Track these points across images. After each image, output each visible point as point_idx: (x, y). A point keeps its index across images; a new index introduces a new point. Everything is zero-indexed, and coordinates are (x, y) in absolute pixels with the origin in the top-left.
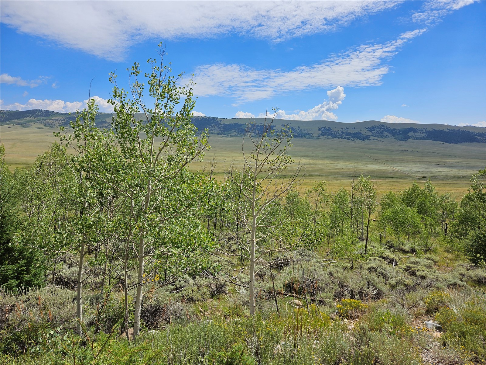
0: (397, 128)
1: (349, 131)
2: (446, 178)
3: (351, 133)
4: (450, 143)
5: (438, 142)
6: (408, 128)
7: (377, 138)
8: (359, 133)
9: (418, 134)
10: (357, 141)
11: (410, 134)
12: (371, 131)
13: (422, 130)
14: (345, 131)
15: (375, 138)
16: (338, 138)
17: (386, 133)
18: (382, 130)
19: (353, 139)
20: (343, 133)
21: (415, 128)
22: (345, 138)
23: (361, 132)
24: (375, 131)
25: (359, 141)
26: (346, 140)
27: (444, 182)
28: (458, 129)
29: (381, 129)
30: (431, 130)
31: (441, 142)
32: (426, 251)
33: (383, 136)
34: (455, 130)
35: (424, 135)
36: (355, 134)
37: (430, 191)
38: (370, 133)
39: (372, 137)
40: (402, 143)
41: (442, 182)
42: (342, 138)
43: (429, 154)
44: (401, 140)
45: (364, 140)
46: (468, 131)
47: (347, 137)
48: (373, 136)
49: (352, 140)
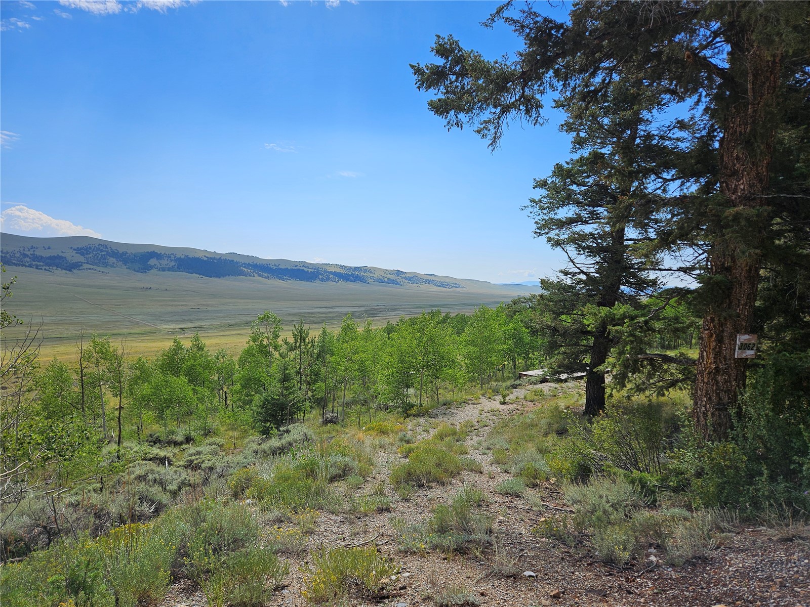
0: (129, 252)
1: (38, 253)
2: (211, 329)
3: (42, 257)
4: (211, 277)
5: (194, 275)
6: (148, 252)
7: (95, 267)
8: (58, 257)
9: (164, 262)
10: (56, 272)
11: (153, 262)
12: (82, 254)
13: (169, 257)
14: (28, 253)
15: (92, 267)
16: (16, 265)
17: (112, 259)
18: (103, 253)
19: (47, 268)
20: (25, 256)
21: (159, 253)
22: (30, 266)
23: (63, 255)
24: (91, 255)
25: (59, 271)
26: (34, 270)
27: (209, 335)
28: (218, 257)
29: (102, 251)
30: (183, 257)
31: (198, 276)
32: (206, 435)
33: (106, 265)
34: (215, 258)
35: (173, 264)
36: (50, 258)
37: (200, 348)
38: (79, 258)
39: (86, 266)
40: (139, 275)
41: (206, 335)
42: (23, 265)
43: (184, 293)
44: (138, 271)
45: (70, 270)
46: (232, 261)
47: (34, 263)
48: (87, 263)
49: (45, 269)
